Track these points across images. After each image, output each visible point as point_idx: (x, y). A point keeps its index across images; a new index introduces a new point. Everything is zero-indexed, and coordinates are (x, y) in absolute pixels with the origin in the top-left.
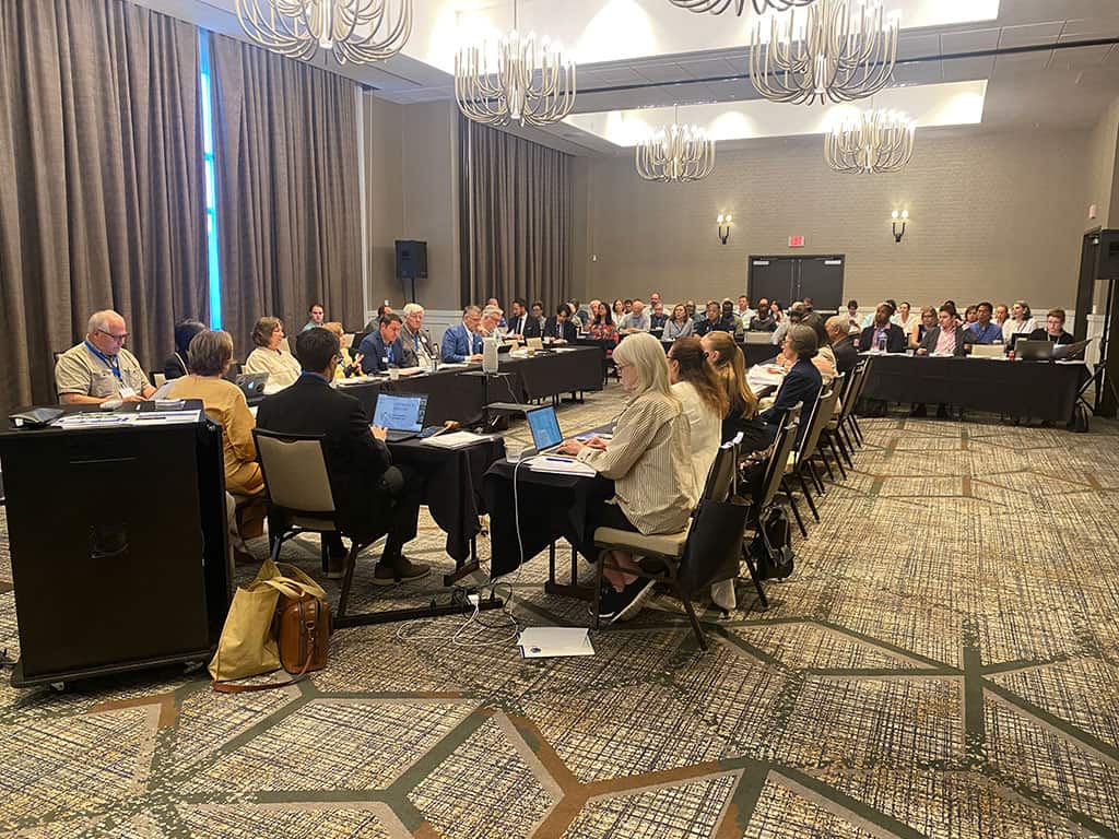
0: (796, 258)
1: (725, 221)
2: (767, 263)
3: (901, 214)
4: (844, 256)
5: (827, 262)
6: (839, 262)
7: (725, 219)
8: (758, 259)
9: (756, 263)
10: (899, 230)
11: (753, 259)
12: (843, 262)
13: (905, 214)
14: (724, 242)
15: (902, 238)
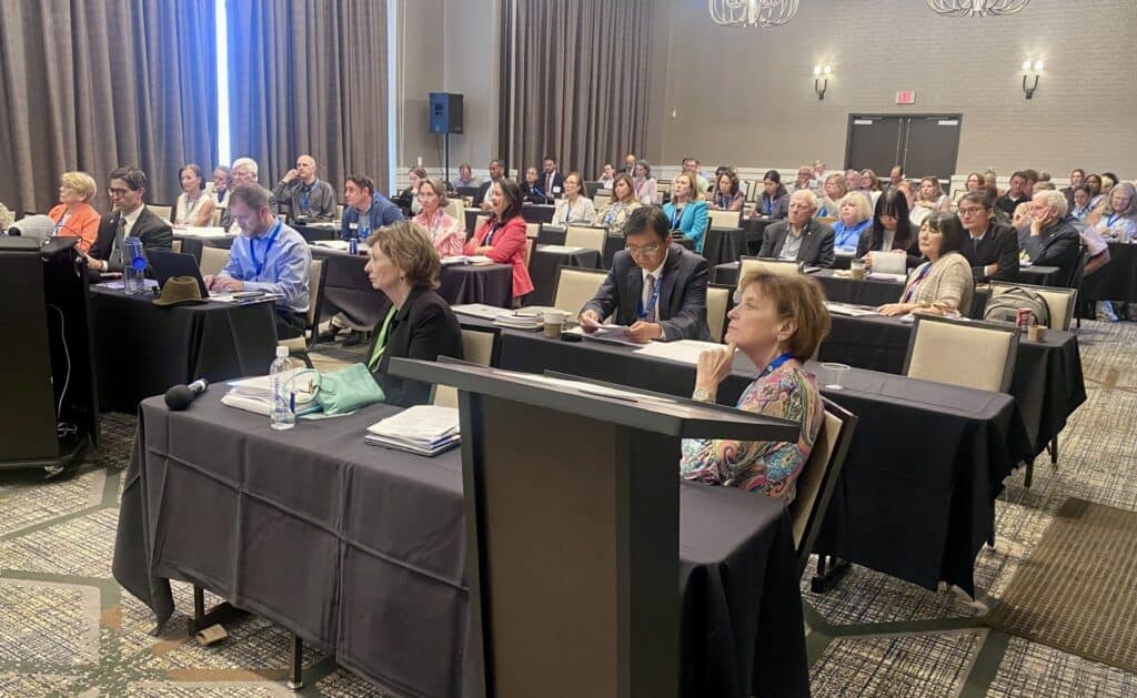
0: (905, 117)
1: (822, 73)
2: (870, 122)
3: (1035, 64)
4: (961, 115)
5: (941, 123)
6: (955, 123)
7: (824, 70)
8: (859, 117)
9: (857, 122)
10: (1030, 85)
11: (854, 117)
12: (960, 123)
13: (1040, 65)
14: (821, 98)
15: (1035, 93)
